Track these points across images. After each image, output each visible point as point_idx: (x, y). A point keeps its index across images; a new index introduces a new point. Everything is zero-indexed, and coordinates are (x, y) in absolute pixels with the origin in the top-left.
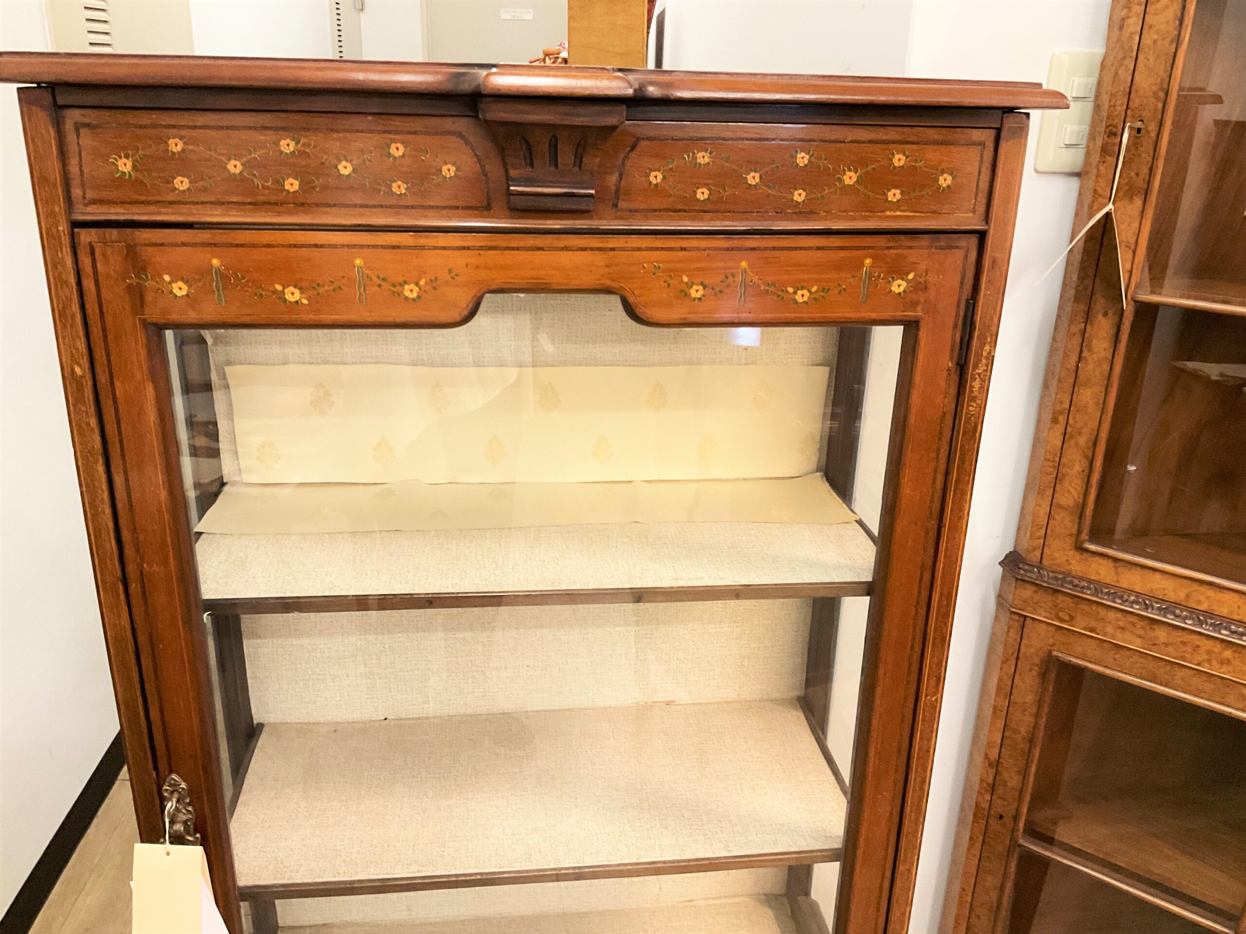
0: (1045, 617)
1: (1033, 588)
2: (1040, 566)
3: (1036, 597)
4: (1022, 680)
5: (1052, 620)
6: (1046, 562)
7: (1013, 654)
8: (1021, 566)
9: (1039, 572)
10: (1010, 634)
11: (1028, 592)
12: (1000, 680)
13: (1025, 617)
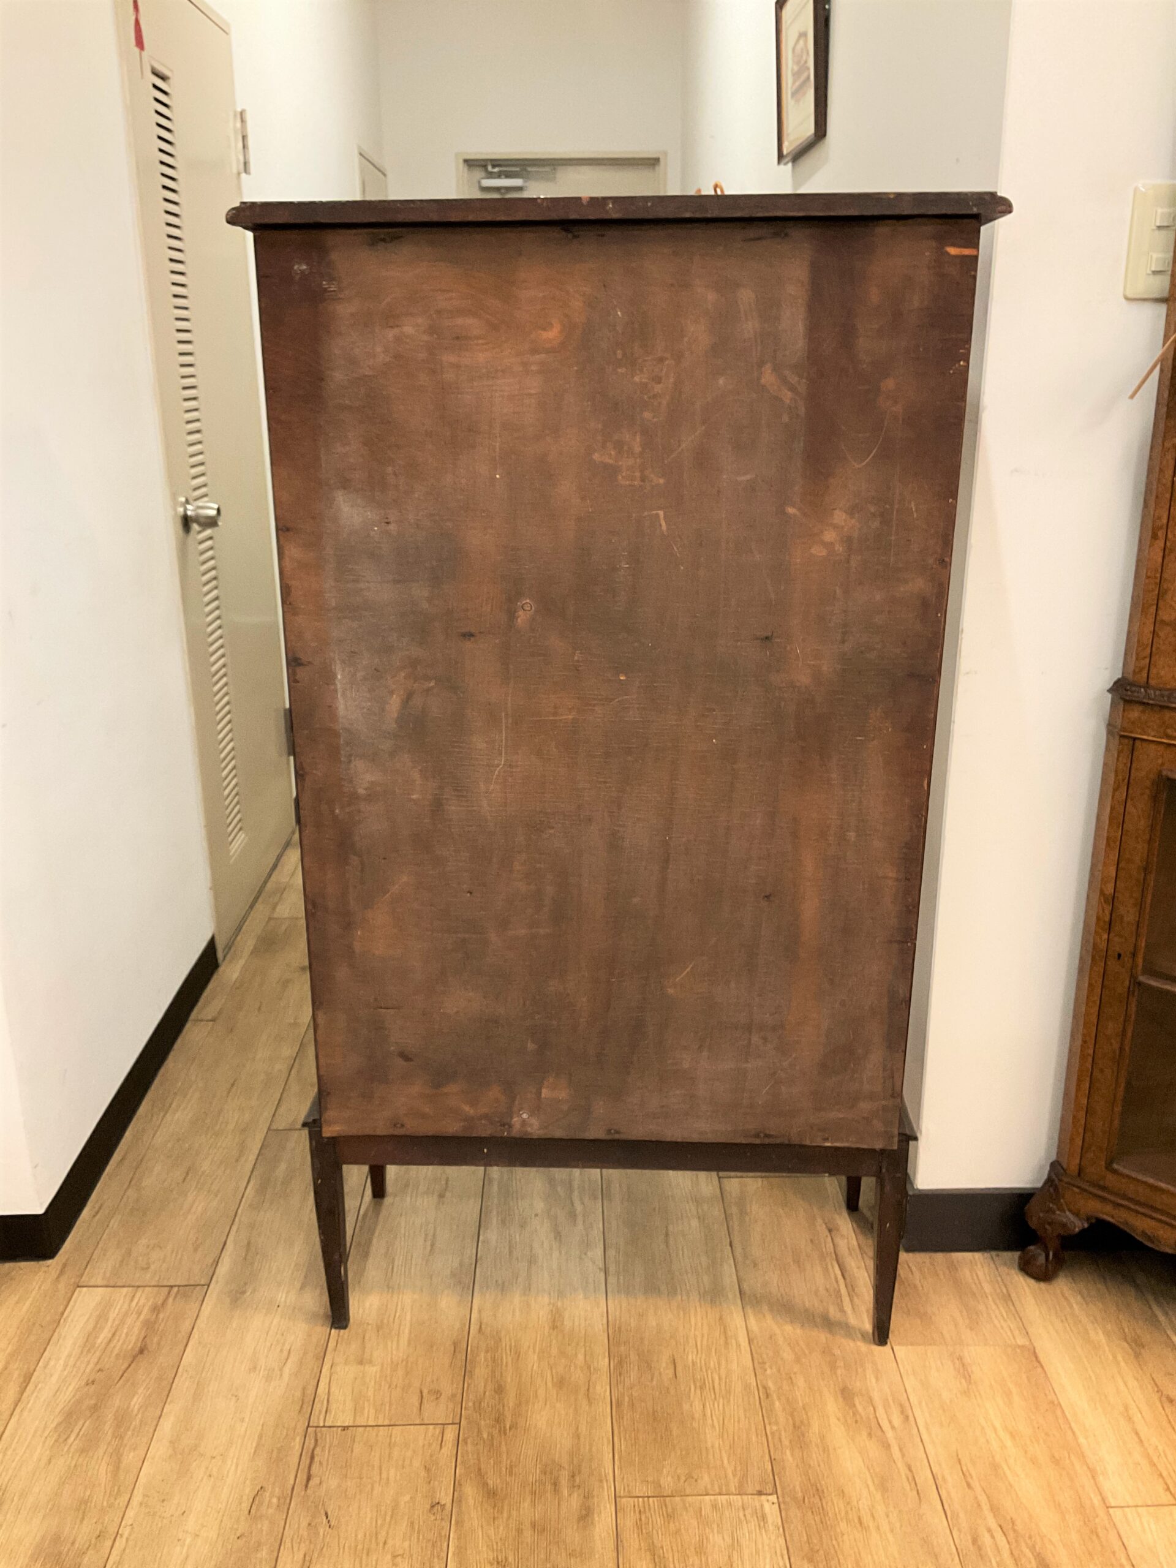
0: (1154, 736)
1: (1141, 708)
2: (1147, 686)
3: (1144, 717)
4: (1135, 806)
5: (1161, 738)
6: (1152, 682)
7: (1123, 780)
8: (1128, 688)
9: (1146, 691)
10: (1120, 759)
11: (1135, 713)
12: (1112, 809)
13: (1135, 739)
